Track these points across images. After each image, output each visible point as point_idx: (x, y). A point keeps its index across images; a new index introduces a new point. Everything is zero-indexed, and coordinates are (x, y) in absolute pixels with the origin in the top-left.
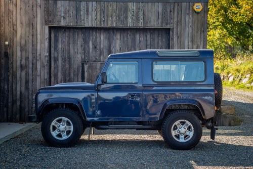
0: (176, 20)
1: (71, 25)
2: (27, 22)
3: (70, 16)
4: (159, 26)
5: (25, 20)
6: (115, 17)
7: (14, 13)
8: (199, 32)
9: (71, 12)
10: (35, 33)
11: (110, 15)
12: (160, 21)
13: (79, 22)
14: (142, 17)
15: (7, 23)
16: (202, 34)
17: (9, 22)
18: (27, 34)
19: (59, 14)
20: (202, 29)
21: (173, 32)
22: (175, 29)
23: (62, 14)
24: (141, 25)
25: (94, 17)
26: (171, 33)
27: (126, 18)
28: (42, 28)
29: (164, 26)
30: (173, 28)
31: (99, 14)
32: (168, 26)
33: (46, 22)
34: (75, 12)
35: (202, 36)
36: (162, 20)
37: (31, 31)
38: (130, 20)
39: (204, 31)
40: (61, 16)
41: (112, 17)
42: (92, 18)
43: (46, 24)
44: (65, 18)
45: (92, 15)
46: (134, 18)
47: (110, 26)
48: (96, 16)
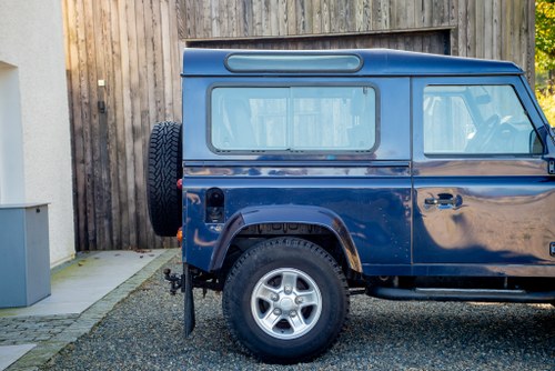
0: (462, 10)
1: (235, 35)
2: (142, 35)
3: (230, 17)
4: (425, 26)
5: (137, 31)
6: (327, 13)
7: (114, 18)
8: (517, 33)
9: (232, 9)
10: (158, 59)
11: (316, 9)
12: (427, 14)
13: (250, 29)
14: (387, 9)
15: (99, 39)
16: (524, 37)
17: (104, 38)
18: (143, 60)
19: (207, 13)
20: (524, 26)
21: (456, 37)
22: (460, 30)
23: (215, 14)
24: (384, 27)
25: (282, 16)
26: (452, 39)
27: (351, 12)
28: (172, 47)
29: (436, 26)
30: (457, 29)
31: (292, 8)
32: (445, 26)
33: (180, 32)
34: (240, 8)
35: (524, 42)
36: (432, 11)
37: (150, 54)
38: (359, 17)
39: (527, 31)
40: (210, 17)
41: (320, 12)
42: (278, 19)
43: (181, 37)
44: (220, 21)
45: (277, 11)
46: (370, 11)
47: (316, 32)
48: (286, 12)
